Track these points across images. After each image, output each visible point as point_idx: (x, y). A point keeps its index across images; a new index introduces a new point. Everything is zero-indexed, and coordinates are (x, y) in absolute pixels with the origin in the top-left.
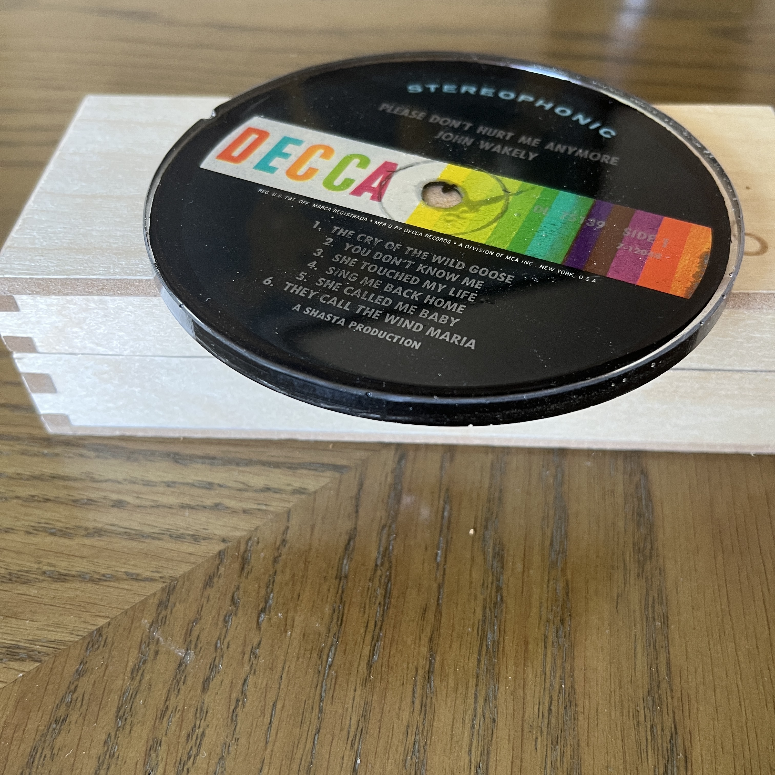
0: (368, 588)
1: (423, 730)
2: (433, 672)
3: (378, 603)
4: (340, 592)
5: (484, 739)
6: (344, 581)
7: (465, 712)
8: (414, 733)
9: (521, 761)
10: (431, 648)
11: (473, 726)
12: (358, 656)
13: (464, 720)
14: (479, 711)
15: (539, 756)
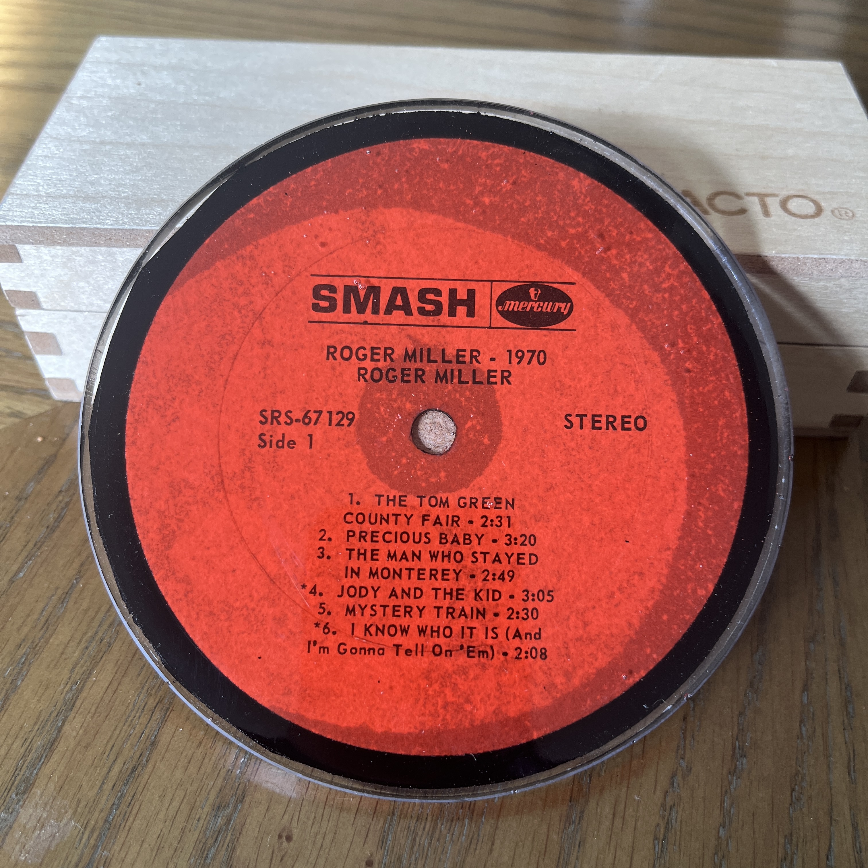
0: (43, 512)
1: (36, 645)
2: (71, 594)
3: (47, 525)
4: (14, 511)
5: (93, 660)
6: (22, 502)
7: (85, 634)
8: (27, 647)
9: (119, 684)
10: (79, 572)
11: (87, 648)
12: (5, 572)
13: (81, 640)
14: (100, 634)
15: (139, 681)
